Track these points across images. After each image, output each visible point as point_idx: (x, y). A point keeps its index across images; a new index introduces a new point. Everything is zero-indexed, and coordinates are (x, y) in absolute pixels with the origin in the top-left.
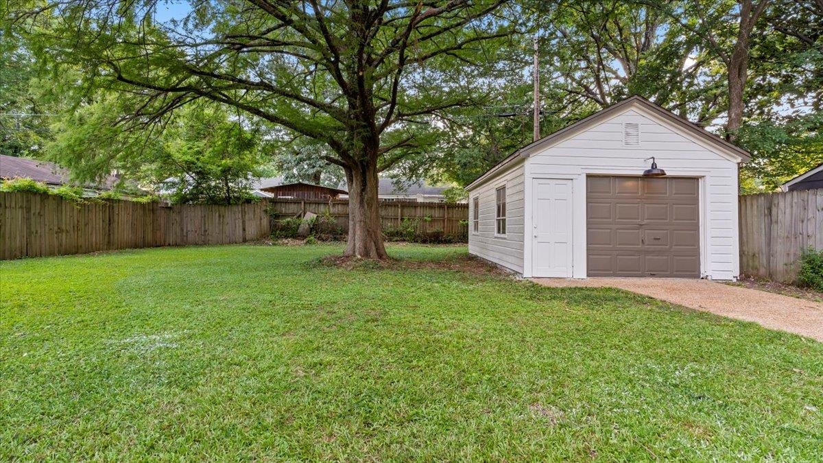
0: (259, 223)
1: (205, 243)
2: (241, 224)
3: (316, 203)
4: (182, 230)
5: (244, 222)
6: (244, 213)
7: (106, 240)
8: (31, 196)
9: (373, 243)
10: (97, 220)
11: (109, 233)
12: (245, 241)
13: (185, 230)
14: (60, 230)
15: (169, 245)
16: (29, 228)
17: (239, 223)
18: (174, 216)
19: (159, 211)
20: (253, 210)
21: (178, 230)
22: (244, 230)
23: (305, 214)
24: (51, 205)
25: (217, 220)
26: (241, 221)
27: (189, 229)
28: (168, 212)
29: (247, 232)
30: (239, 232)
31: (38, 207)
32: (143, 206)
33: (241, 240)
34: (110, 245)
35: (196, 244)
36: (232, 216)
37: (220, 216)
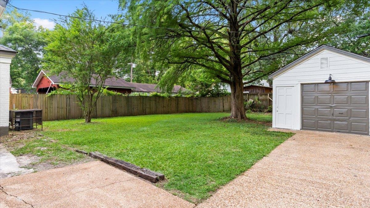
0: (229, 104)
1: (209, 112)
2: (222, 104)
3: (253, 95)
4: (201, 106)
5: (223, 103)
6: (223, 100)
7: (177, 110)
8: (156, 97)
9: (239, 113)
10: (174, 103)
11: (177, 107)
12: (224, 111)
13: (202, 107)
14: (164, 107)
15: (197, 112)
16: (156, 106)
17: (221, 104)
18: (199, 102)
19: (194, 100)
20: (227, 99)
21: (200, 107)
22: (223, 107)
23: (249, 100)
24: (161, 99)
25: (213, 103)
26: (222, 103)
27: (203, 106)
28: (196, 100)
29: (225, 108)
30: (221, 107)
31: (158, 100)
32: (189, 98)
33: (222, 111)
34: (178, 111)
35: (206, 112)
36: (219, 101)
37: (214, 101)
